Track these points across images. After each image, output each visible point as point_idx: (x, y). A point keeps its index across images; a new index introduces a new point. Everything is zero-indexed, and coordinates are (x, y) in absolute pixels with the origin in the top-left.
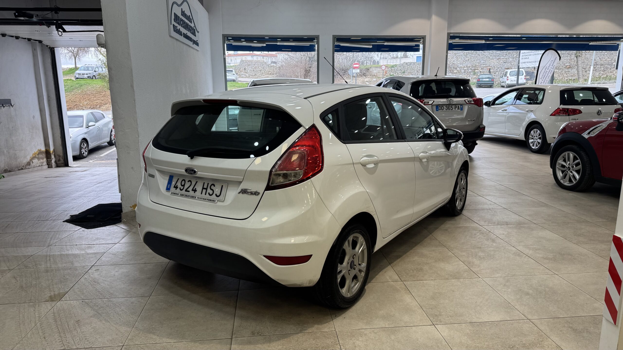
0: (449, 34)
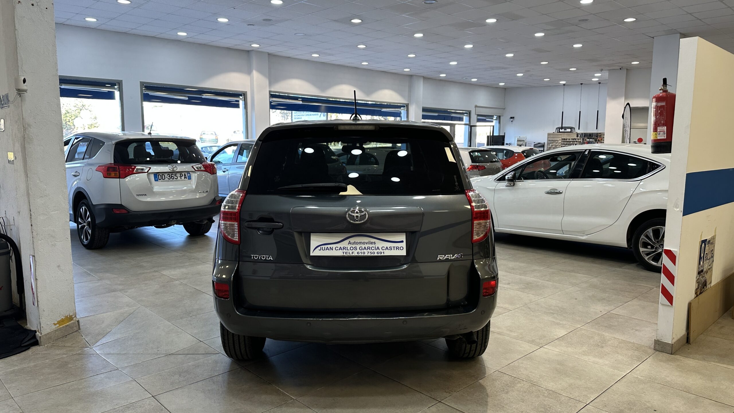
0: (270, 92)
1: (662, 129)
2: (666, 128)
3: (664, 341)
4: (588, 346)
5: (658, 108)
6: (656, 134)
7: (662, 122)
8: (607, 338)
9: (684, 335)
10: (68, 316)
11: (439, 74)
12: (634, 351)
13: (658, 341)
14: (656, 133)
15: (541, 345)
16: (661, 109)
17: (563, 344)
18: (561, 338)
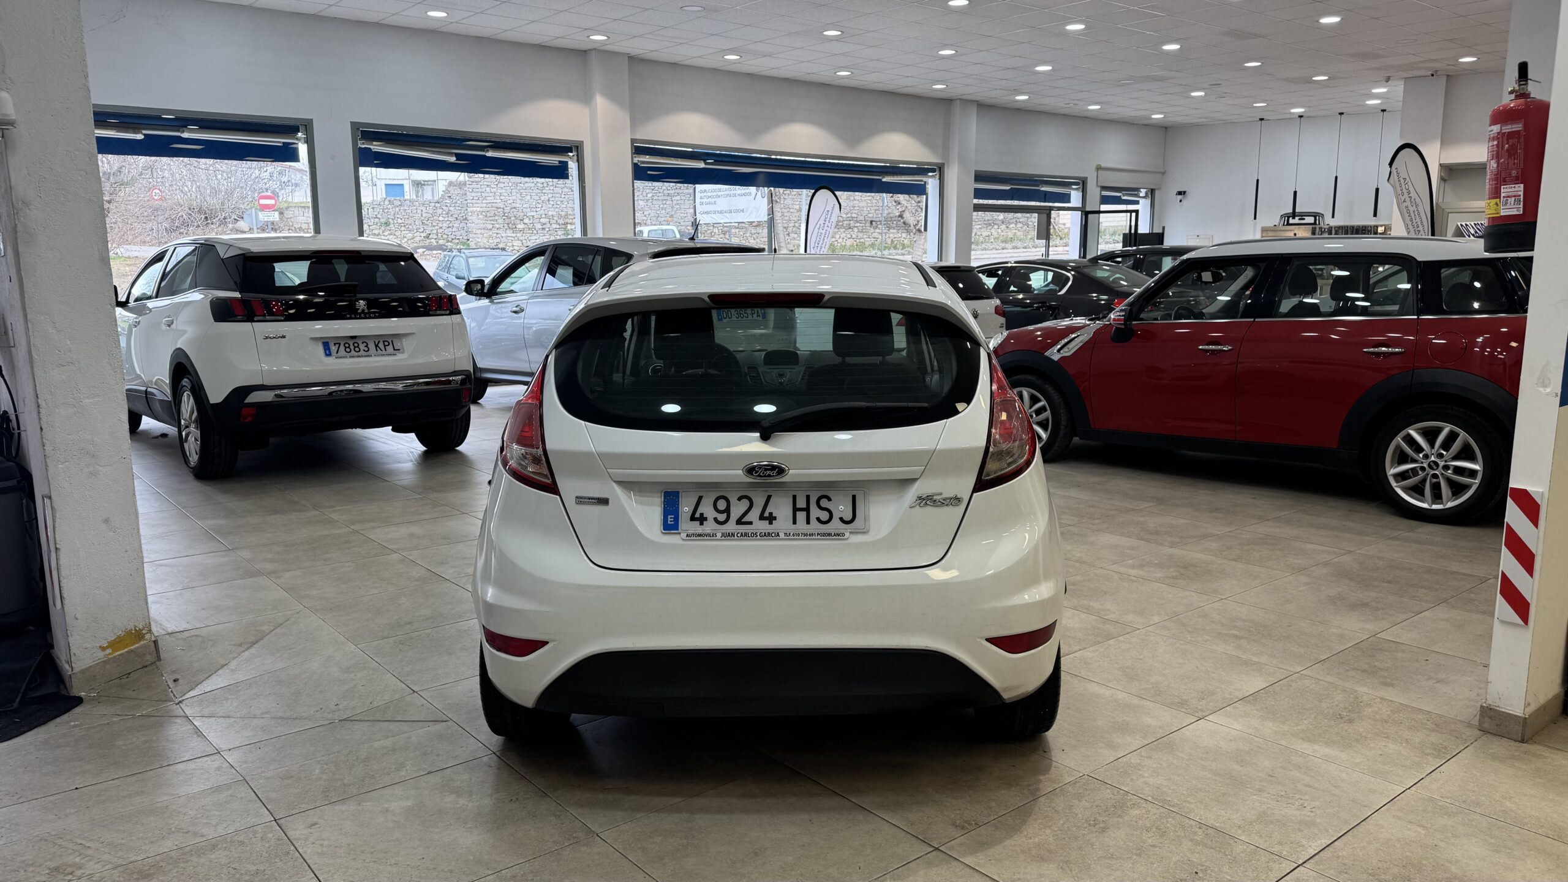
0: (633, 141)
1: (1513, 189)
2: (1522, 189)
3: (1503, 710)
4: (1315, 717)
5: (1503, 138)
6: (1497, 204)
7: (1514, 173)
8: (1365, 698)
9: (1555, 697)
10: (132, 630)
11: (1012, 94)
12: (1428, 733)
13: (1491, 709)
14: (1498, 200)
15: (1200, 714)
16: (1510, 140)
17: (1255, 711)
18: (1251, 698)
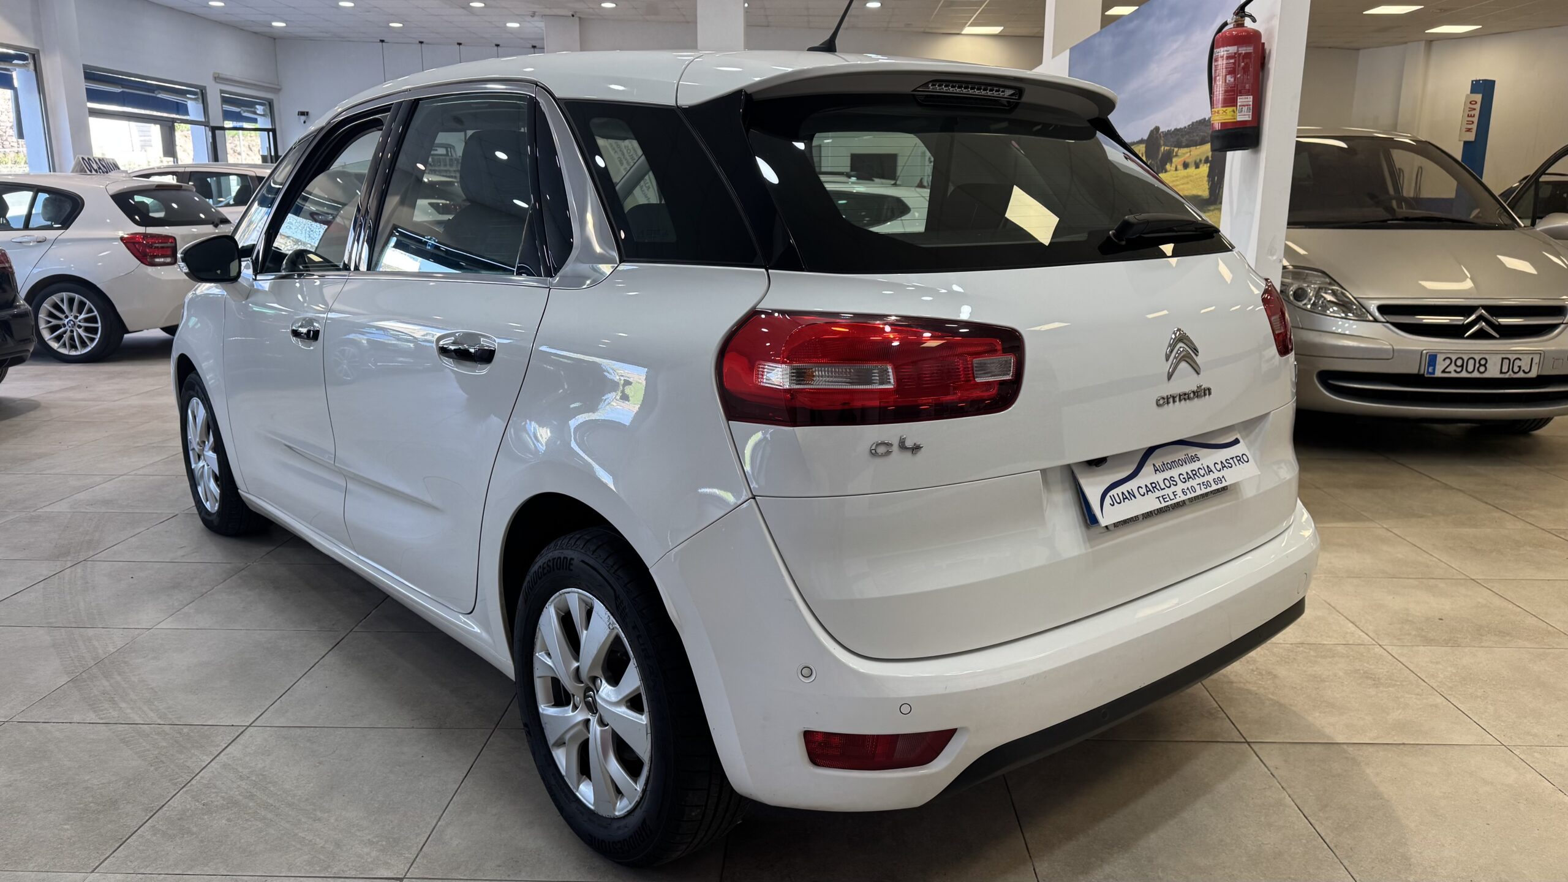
1: (1246, 100)
2: (1251, 100)
5: (1239, 57)
6: (1234, 111)
7: (1247, 86)
14: (1235, 108)
16: (1245, 60)
